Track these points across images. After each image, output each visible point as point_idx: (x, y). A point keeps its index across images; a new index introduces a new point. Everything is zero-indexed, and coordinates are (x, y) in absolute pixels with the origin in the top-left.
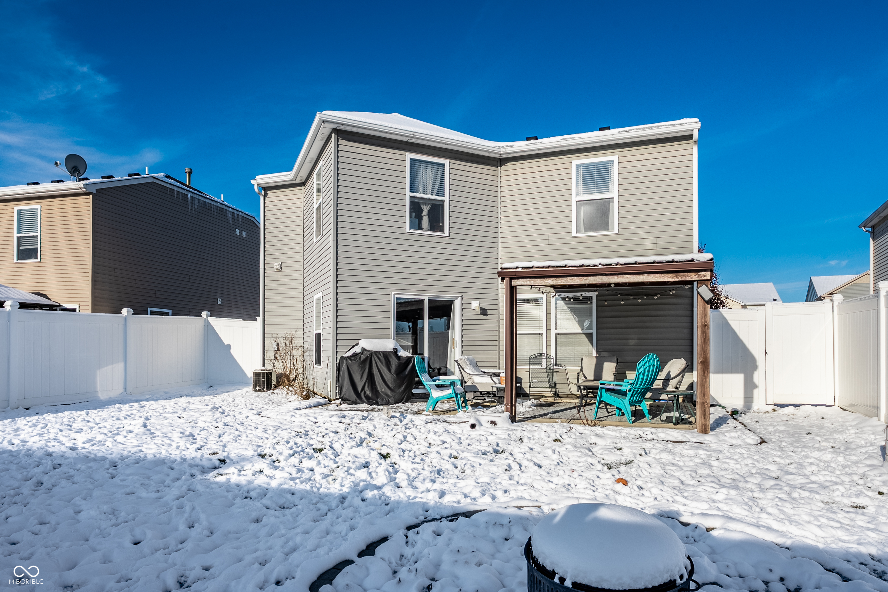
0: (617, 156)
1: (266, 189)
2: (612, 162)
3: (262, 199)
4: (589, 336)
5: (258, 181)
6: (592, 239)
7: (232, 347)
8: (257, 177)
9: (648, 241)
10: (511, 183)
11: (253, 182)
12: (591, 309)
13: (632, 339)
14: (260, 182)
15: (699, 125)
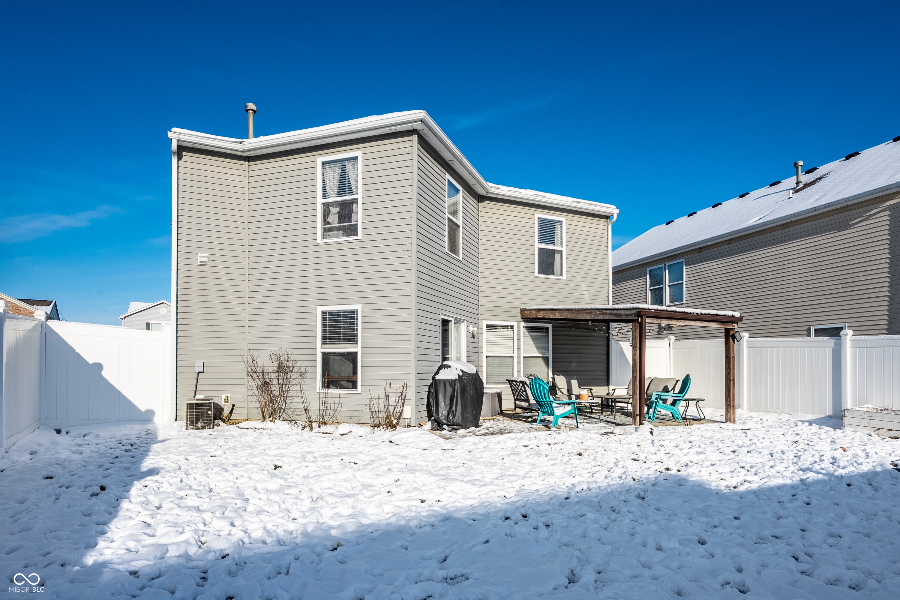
0: (565, 219)
1: (182, 149)
2: (561, 222)
3: (174, 160)
4: (546, 359)
5: (180, 136)
6: (548, 281)
7: (104, 367)
8: (174, 129)
9: (584, 288)
10: (489, 220)
11: (170, 134)
12: (548, 336)
13: (574, 362)
14: (183, 138)
15: (618, 211)
